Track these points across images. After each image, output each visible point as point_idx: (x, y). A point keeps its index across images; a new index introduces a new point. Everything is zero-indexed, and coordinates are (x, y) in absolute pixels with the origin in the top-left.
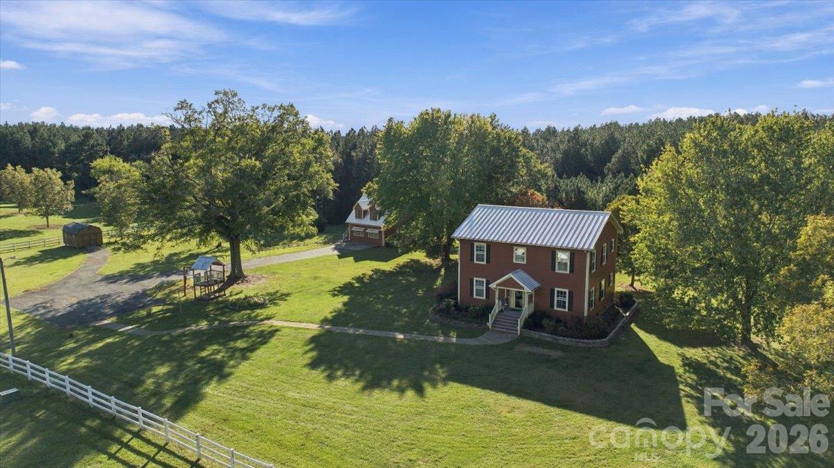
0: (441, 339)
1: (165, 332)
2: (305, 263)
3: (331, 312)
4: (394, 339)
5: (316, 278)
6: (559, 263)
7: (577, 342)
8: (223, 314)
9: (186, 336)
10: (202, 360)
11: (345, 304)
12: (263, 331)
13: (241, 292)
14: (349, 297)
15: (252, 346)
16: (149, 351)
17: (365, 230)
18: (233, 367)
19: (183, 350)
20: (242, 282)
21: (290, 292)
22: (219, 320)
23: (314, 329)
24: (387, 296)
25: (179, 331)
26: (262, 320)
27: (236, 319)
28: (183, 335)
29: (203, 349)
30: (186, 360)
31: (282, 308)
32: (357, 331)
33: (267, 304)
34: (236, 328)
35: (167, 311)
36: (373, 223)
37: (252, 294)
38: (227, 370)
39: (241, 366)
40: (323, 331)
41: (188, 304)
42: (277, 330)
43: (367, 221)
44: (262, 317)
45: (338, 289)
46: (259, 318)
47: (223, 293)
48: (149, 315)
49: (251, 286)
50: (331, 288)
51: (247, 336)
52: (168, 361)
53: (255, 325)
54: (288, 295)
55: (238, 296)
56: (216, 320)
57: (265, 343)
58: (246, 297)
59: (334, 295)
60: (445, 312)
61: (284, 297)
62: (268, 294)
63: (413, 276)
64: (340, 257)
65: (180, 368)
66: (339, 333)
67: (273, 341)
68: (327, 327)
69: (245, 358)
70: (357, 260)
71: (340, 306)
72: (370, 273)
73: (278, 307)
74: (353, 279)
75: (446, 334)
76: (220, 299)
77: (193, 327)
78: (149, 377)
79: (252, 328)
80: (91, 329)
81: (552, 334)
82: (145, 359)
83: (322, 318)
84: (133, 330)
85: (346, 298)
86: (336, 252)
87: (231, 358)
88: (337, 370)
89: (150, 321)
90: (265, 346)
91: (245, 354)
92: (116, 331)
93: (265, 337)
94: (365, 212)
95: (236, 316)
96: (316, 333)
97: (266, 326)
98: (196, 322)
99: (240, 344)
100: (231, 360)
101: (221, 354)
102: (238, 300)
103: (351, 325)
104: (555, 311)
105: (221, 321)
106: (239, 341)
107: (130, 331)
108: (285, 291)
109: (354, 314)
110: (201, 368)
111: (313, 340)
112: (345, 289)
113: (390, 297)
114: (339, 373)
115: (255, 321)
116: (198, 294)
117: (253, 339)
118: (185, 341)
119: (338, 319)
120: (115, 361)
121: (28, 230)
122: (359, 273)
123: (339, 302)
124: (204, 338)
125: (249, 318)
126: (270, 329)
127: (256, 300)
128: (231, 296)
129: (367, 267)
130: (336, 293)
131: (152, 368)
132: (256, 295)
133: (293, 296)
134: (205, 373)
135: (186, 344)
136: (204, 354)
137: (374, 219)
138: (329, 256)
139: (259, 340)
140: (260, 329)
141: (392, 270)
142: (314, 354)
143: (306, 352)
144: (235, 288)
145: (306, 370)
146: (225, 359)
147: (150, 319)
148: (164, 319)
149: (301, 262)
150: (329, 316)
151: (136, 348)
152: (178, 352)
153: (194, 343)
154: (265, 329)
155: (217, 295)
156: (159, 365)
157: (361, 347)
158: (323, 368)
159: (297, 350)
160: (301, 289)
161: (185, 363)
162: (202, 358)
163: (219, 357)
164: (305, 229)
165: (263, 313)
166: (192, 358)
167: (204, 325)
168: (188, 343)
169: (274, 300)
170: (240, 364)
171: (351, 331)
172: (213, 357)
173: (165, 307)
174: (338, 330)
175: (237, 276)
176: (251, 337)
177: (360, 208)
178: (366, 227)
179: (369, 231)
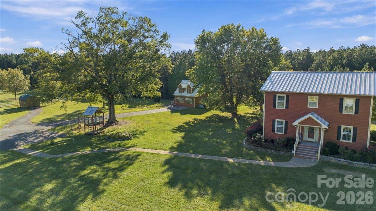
0: (262, 163)
1: (59, 156)
2: (153, 115)
3: (175, 143)
4: (228, 163)
5: (160, 123)
6: (345, 106)
7: (371, 166)
8: (102, 143)
9: (74, 158)
10: (82, 178)
11: (183, 138)
12: (129, 155)
13: (115, 130)
14: (184, 133)
15: (121, 167)
16: (43, 170)
17: (184, 99)
18: (106, 184)
19: (69, 169)
20: (115, 124)
21: (146, 130)
22: (99, 147)
23: (166, 154)
24: (209, 133)
25: (69, 155)
26: (128, 148)
27: (111, 146)
28: (71, 158)
29: (84, 169)
30: (69, 178)
31: (141, 140)
32: (198, 156)
33: (131, 137)
34: (110, 153)
35: (66, 141)
36: (189, 95)
37: (121, 131)
38: (101, 187)
39: (111, 184)
40: (173, 156)
41: (80, 136)
42: (139, 155)
43: (185, 94)
44: (128, 145)
45: (176, 129)
46: (126, 146)
47: (103, 131)
48: (52, 144)
49: (121, 127)
50: (171, 128)
51: (118, 159)
52: (55, 178)
53: (123, 151)
54: (144, 132)
55: (112, 133)
56: (97, 147)
57: (131, 164)
58: (118, 133)
59: (174, 132)
60: (257, 143)
61: (142, 133)
62: (132, 131)
63: (220, 122)
64: (172, 112)
65: (63, 185)
66: (184, 157)
67: (137, 163)
68: (174, 153)
69: (115, 177)
70: (182, 114)
71: (180, 139)
72: (193, 120)
73: (138, 139)
74: (183, 123)
75: (263, 159)
76: (101, 134)
77: (81, 152)
78: (35, 194)
79: (121, 153)
80: (9, 153)
81: (347, 159)
82: (38, 177)
83: (170, 146)
84: (37, 154)
85: (182, 134)
86: (169, 110)
87: (105, 176)
88: (192, 188)
89: (51, 148)
90: (131, 167)
91: (116, 173)
92: (25, 154)
93: (131, 160)
94: (185, 89)
95: (111, 144)
96: (168, 157)
97: (131, 151)
98: (83, 148)
99: (113, 165)
100: (104, 178)
101: (98, 173)
102: (112, 134)
103: (191, 151)
104: (342, 142)
105: (100, 148)
106: (112, 163)
107: (36, 155)
108: (143, 130)
109: (191, 144)
110: (80, 185)
111: (167, 162)
112: (180, 129)
113: (211, 133)
114: (194, 192)
115: (123, 148)
116: (87, 131)
117: (122, 161)
118: (72, 162)
119: (180, 147)
120: (15, 178)
121: (5, 100)
122: (186, 120)
123: (179, 136)
124: (87, 160)
125: (120, 146)
126: (135, 154)
127: (124, 134)
128: (108, 132)
129: (189, 118)
130: (175, 131)
131: (40, 185)
132: (125, 132)
133: (148, 132)
134: (82, 190)
135: (72, 164)
136: (85, 172)
137: (189, 93)
138: (165, 112)
139: (127, 162)
140: (127, 154)
141: (205, 119)
142: (169, 174)
143: (163, 172)
144: (111, 128)
145: (165, 189)
146: (100, 177)
147: (52, 146)
148: (61, 147)
149: (151, 114)
150: (175, 145)
151: (35, 168)
152: (65, 171)
153: (78, 164)
154: (131, 154)
155: (99, 131)
156: (47, 182)
157: (205, 168)
158: (179, 186)
159: (155, 171)
160: (152, 129)
161: (68, 180)
162: (82, 176)
163: (95, 176)
164: (153, 93)
165: (129, 143)
166: (74, 176)
167: (88, 150)
168: (74, 164)
169: (136, 135)
170: (111, 182)
171: (193, 156)
172: (91, 175)
173: (64, 139)
174: (183, 155)
175: (112, 121)
176: (120, 159)
177: (182, 87)
178: (185, 97)
179: (186, 99)
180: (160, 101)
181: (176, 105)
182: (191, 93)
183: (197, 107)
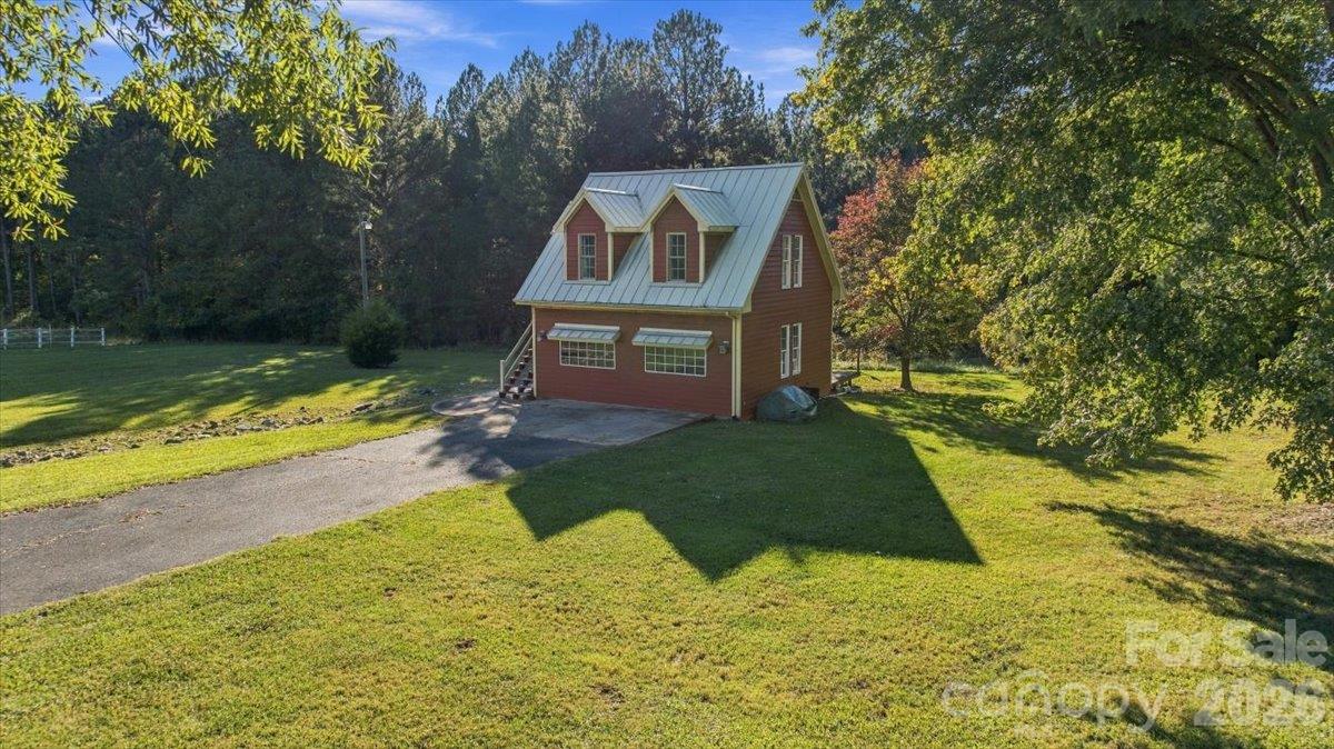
17: (623, 339)
36: (677, 296)
43: (634, 286)
94: (626, 241)
137: (678, 275)
177: (599, 223)
178: (631, 318)
179: (644, 337)
180: (394, 358)
181: (544, 393)
182: (694, 278)
183: (752, 411)
